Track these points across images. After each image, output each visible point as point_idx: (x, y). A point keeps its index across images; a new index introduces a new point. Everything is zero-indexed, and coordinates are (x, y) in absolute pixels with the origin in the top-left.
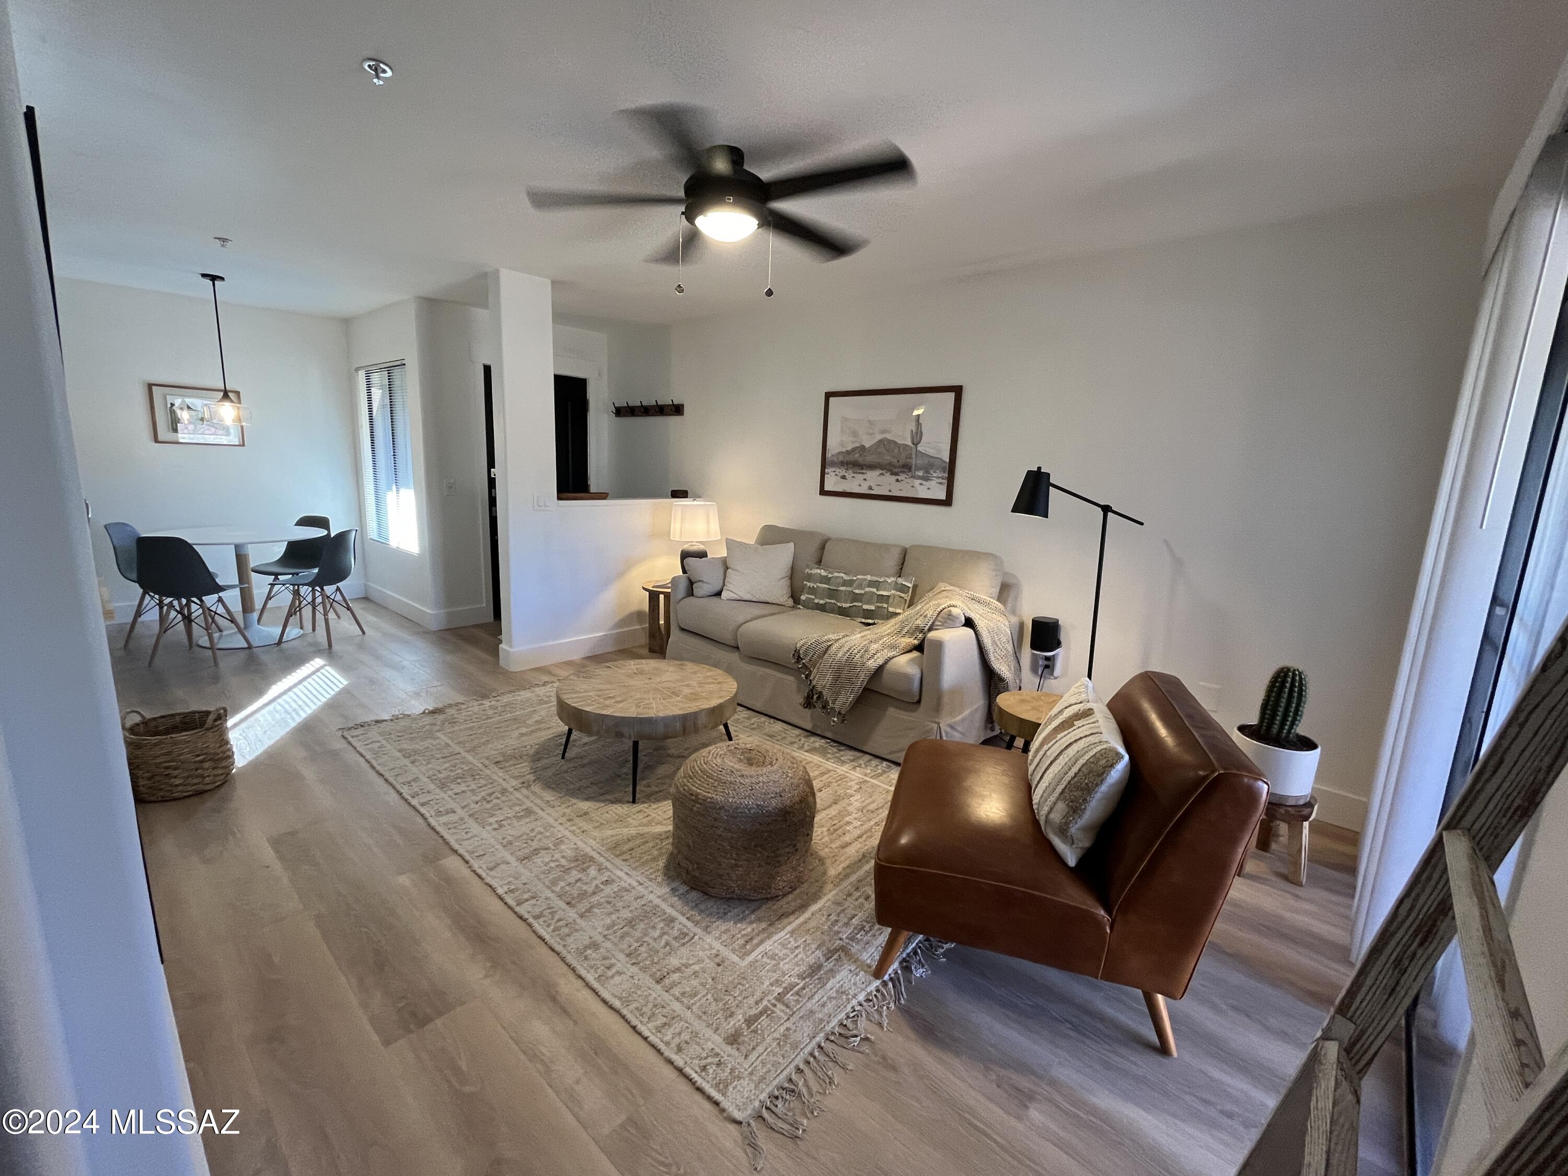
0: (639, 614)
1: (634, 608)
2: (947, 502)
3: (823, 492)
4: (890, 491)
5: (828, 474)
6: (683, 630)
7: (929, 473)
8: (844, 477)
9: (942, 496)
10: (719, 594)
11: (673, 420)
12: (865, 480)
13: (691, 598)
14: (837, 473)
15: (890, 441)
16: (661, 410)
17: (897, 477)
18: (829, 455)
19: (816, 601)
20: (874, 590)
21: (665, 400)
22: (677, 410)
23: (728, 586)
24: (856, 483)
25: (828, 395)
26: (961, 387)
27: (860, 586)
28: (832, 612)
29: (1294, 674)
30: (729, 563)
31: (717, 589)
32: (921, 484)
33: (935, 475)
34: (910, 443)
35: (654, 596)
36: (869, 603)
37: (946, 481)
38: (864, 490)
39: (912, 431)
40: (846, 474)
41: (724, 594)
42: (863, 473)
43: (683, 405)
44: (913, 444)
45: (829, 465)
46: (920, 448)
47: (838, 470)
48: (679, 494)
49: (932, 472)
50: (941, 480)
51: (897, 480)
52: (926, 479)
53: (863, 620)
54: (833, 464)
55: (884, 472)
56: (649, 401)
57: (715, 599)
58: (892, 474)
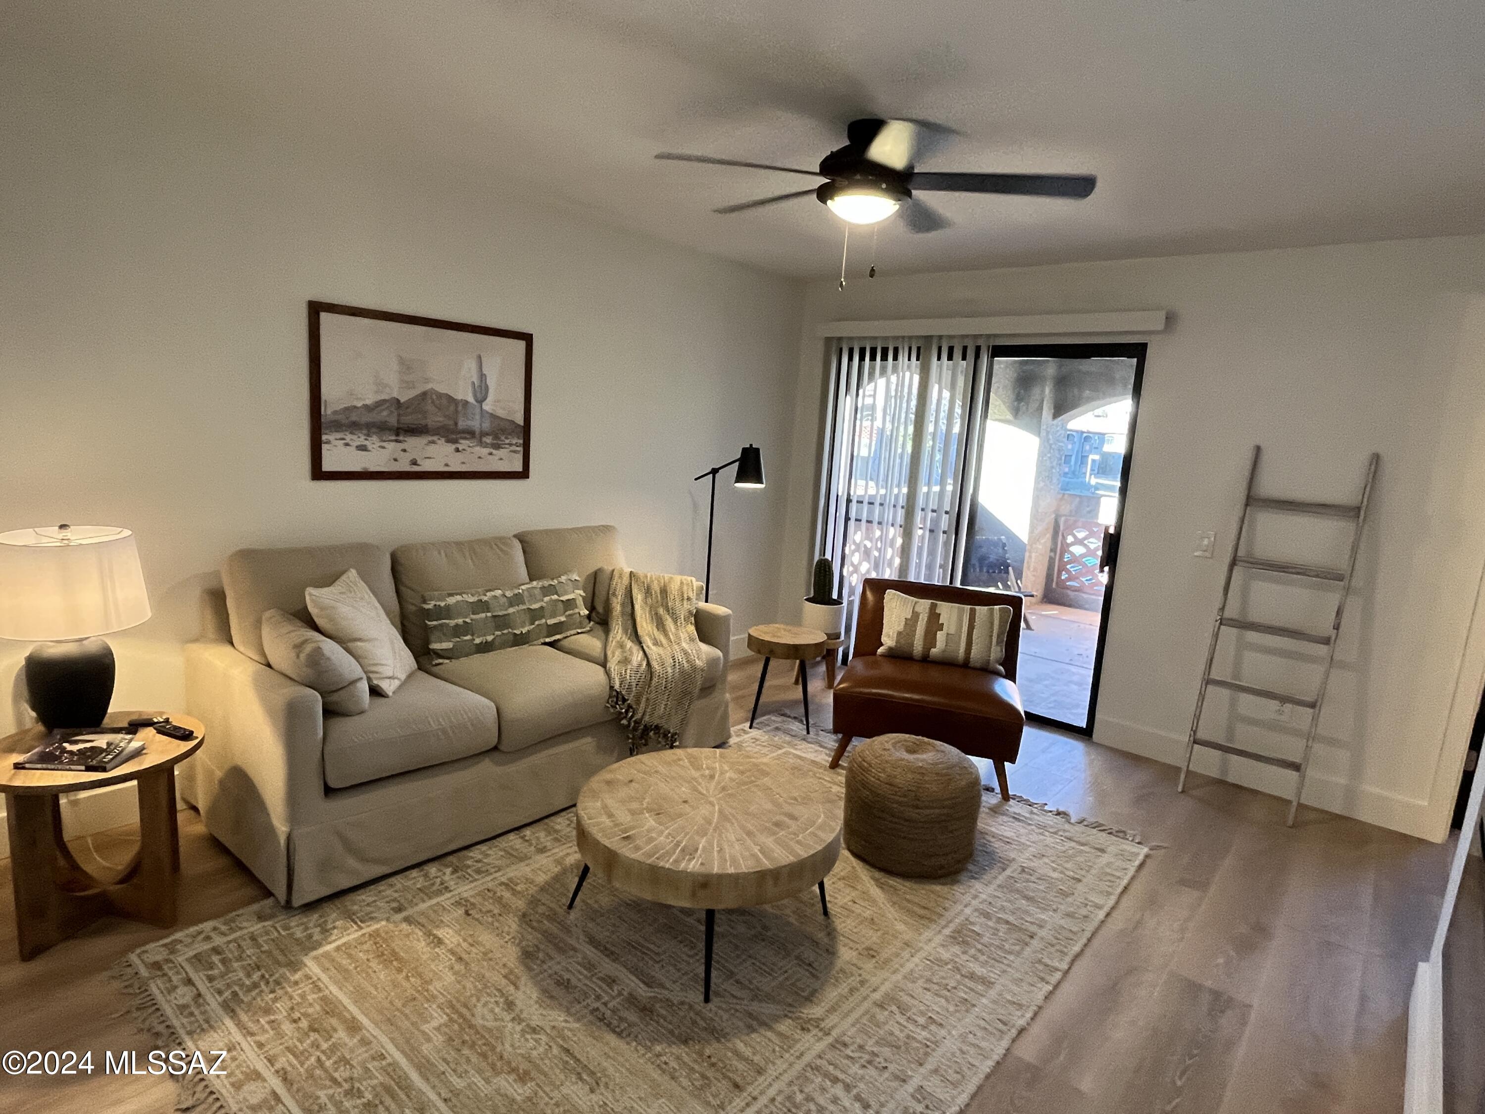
2: (524, 474)
4: (447, 465)
5: (328, 442)
7: (499, 439)
8: (362, 448)
9: (520, 468)
12: (404, 451)
14: (348, 441)
15: (440, 396)
17: (458, 446)
18: (326, 411)
24: (384, 455)
25: (313, 310)
26: (532, 335)
32: (491, 454)
33: (507, 441)
34: (471, 399)
36: (553, 616)
37: (521, 449)
38: (404, 466)
39: (473, 383)
40: (366, 443)
42: (400, 442)
44: (477, 401)
45: (327, 428)
46: (487, 406)
47: (349, 437)
49: (503, 438)
50: (514, 448)
51: (457, 450)
52: (497, 447)
54: (337, 426)
55: (435, 438)
58: (448, 441)
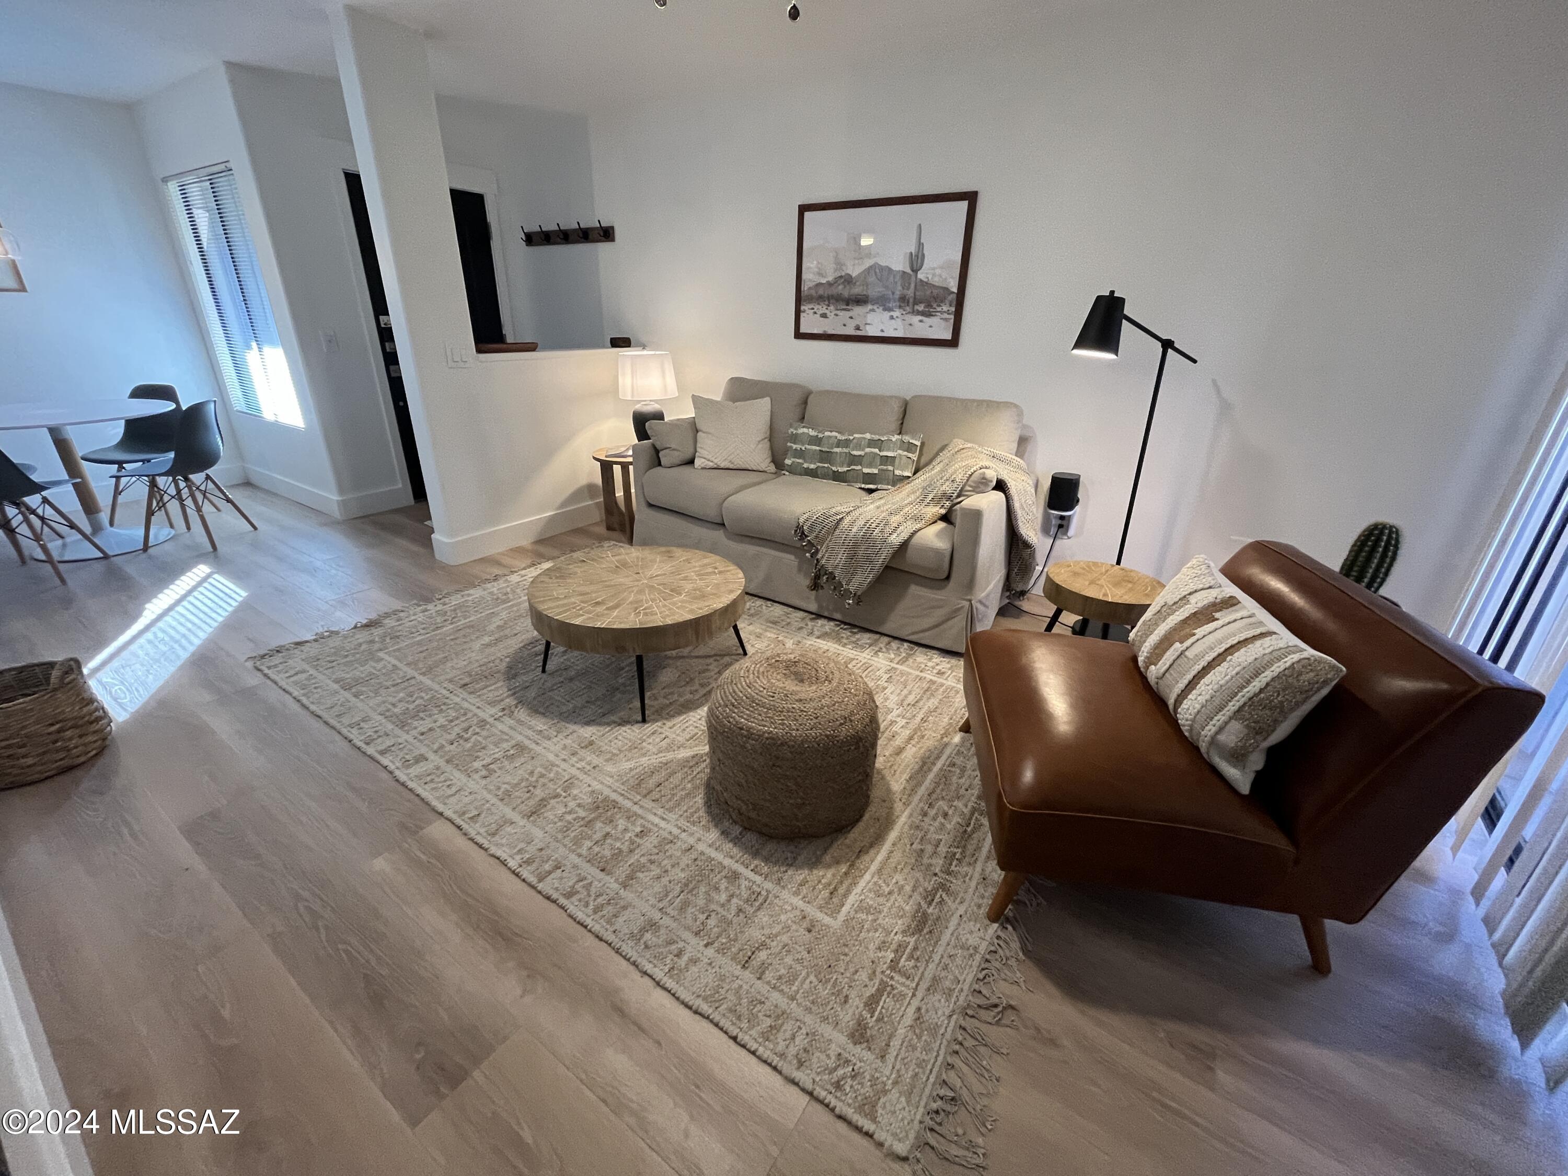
0: (591, 488)
1: (583, 481)
2: (953, 343)
3: (799, 335)
4: (882, 331)
5: (804, 312)
6: (650, 505)
7: (931, 306)
8: (824, 316)
9: (948, 336)
10: (691, 462)
11: (603, 249)
12: (851, 318)
13: (659, 468)
14: (815, 310)
15: (882, 269)
16: (585, 235)
17: (892, 313)
18: (805, 287)
19: (805, 465)
20: (876, 450)
21: (589, 222)
22: (607, 234)
23: (701, 451)
24: (837, 322)
25: (803, 209)
26: (975, 194)
27: (859, 447)
28: (824, 477)
29: (1391, 532)
30: (699, 426)
31: (688, 456)
32: (921, 321)
33: (939, 309)
34: (908, 270)
35: (606, 467)
36: (870, 465)
37: (952, 317)
38: (850, 331)
39: (911, 253)
40: (827, 311)
41: (698, 462)
42: (849, 310)
43: (612, 228)
44: (913, 271)
45: (805, 301)
46: (921, 275)
47: (816, 307)
48: (620, 342)
49: (935, 306)
50: (946, 316)
51: (892, 318)
52: (928, 315)
53: (863, 486)
54: (810, 299)
55: (875, 307)
56: (570, 224)
57: (687, 470)
58: (885, 310)
